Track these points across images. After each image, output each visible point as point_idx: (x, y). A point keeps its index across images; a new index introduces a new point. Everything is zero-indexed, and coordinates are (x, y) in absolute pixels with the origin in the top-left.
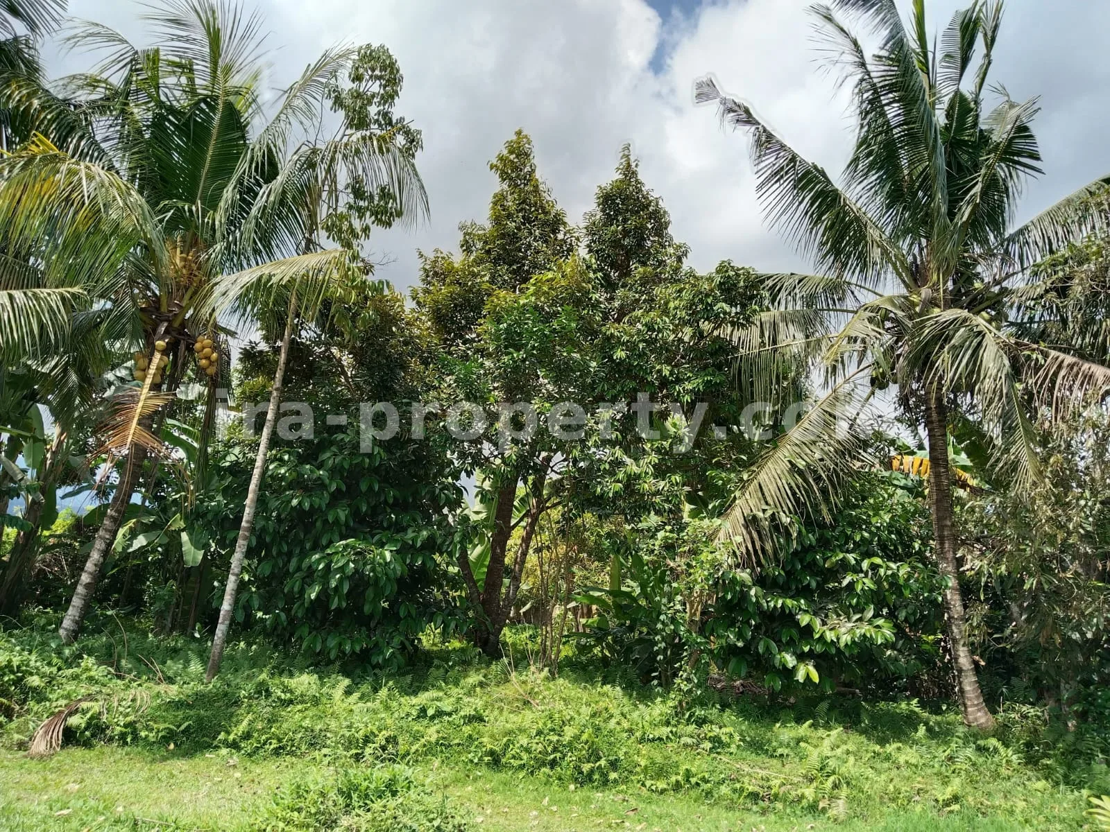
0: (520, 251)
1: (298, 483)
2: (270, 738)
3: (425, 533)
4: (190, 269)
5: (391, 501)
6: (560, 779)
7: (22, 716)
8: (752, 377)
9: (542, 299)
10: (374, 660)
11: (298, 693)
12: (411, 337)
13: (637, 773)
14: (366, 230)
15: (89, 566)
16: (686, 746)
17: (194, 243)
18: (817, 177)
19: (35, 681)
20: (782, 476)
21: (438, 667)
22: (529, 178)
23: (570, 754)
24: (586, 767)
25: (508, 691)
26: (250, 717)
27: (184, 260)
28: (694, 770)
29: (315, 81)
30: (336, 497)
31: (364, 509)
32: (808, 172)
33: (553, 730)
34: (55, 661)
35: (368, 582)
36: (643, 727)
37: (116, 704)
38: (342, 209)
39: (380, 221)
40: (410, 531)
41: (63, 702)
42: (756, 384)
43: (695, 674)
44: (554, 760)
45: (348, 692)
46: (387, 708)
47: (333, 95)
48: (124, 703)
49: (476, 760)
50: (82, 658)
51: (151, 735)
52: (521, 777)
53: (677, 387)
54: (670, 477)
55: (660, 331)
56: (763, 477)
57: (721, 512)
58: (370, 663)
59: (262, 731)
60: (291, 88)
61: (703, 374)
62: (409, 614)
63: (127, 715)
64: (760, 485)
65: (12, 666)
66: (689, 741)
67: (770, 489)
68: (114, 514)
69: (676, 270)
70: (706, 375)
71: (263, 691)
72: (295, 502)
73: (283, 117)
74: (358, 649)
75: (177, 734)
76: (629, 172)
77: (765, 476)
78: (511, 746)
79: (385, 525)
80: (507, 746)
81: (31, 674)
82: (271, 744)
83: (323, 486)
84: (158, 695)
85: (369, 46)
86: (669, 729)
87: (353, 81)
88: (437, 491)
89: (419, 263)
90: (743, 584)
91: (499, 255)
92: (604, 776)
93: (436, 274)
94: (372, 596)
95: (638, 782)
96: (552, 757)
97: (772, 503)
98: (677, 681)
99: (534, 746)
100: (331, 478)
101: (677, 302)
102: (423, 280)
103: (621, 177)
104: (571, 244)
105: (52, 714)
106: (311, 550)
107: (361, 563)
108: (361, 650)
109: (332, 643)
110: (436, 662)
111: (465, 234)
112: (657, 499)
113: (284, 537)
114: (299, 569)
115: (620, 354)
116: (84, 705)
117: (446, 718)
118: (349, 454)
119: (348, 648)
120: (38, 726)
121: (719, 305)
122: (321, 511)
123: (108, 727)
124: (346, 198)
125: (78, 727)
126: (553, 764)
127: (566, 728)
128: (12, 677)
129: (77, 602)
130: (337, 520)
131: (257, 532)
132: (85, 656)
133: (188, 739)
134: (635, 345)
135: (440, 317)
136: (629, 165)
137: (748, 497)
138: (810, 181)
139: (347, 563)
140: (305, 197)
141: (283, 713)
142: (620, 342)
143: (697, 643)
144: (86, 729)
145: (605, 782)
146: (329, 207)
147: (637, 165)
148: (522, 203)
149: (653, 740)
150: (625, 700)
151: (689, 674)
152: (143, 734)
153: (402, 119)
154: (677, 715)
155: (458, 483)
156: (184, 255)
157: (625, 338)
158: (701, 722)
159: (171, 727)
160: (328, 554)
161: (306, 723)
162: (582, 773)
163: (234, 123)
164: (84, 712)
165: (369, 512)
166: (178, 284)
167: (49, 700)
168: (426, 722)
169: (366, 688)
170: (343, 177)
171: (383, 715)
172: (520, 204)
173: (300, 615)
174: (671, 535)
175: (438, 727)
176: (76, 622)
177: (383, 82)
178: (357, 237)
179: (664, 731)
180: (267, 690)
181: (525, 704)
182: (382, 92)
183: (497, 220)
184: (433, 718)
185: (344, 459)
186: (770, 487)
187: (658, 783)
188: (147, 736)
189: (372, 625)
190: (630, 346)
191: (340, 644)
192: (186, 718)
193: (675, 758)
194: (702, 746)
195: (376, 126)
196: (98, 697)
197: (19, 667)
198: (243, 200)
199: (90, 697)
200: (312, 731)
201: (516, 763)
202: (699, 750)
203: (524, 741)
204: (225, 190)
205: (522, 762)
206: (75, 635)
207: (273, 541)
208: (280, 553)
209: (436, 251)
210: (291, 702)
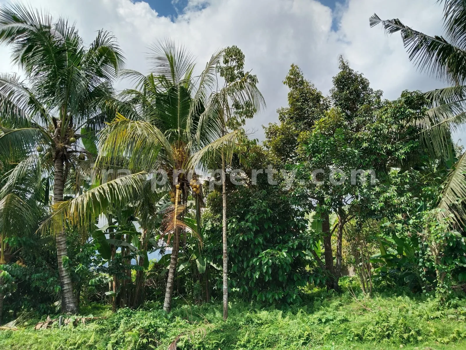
0: (305, 114)
1: (240, 230)
2: (258, 341)
3: (296, 242)
4: (182, 154)
5: (279, 231)
6: (394, 343)
7: (160, 345)
8: (431, 140)
9: (323, 130)
10: (289, 301)
11: (264, 319)
12: (269, 161)
13: (431, 335)
14: (243, 121)
15: (169, 280)
16: (452, 319)
17: (181, 144)
18: (438, 43)
19: (161, 330)
20: (462, 182)
21: (317, 300)
22: (302, 83)
23: (395, 331)
24: (406, 336)
25: (354, 306)
26: (248, 333)
27: (179, 151)
28: (461, 330)
29: (211, 67)
30: (257, 233)
31: (268, 236)
32: (433, 41)
33: (384, 321)
34: (166, 321)
35: (278, 267)
36: (426, 313)
37: (193, 335)
38: (232, 115)
39: (247, 116)
40: (290, 242)
41: (173, 337)
42: (434, 143)
43: (446, 284)
44: (389, 334)
45: (283, 317)
46: (304, 321)
47: (220, 70)
48: (196, 334)
49: (351, 339)
50: (175, 318)
51: (210, 346)
52: (375, 344)
53: (397, 153)
54: (406, 195)
55: (381, 130)
56: (452, 185)
57: (435, 205)
58: (287, 303)
59: (254, 338)
60: (203, 73)
61: (407, 144)
62: (298, 279)
63: (199, 339)
64: (452, 189)
65: (152, 325)
66: (452, 316)
67: (458, 190)
68: (174, 257)
69: (379, 103)
70: (410, 144)
71: (249, 321)
72: (241, 238)
73: (202, 86)
74: (281, 297)
75: (220, 344)
76: (345, 67)
77: (453, 184)
78: (366, 331)
79: (278, 241)
80: (364, 331)
81: (159, 327)
82: (259, 343)
83: (250, 230)
84: (208, 329)
85: (228, 48)
86: (440, 312)
87: (225, 64)
88: (297, 223)
89: (264, 131)
90: (457, 237)
91: (297, 118)
92: (415, 338)
93: (271, 133)
94: (281, 273)
95: (433, 340)
96: (387, 333)
97: (460, 196)
98: (437, 288)
99: (377, 329)
100: (253, 226)
101: (386, 115)
102: (267, 137)
103: (342, 70)
104: (327, 105)
105: (171, 342)
106: (251, 258)
107: (274, 259)
108: (282, 297)
109: (269, 296)
110: (316, 298)
111: (280, 114)
112: (403, 206)
113: (239, 254)
114: (248, 266)
115: (365, 145)
116: (182, 337)
117: (331, 322)
118: (257, 214)
119: (277, 297)
120: (167, 348)
121: (407, 111)
122: (252, 240)
123: (192, 345)
124: (233, 110)
125: (181, 347)
126: (389, 336)
127: (390, 319)
128: (153, 329)
129: (167, 295)
130: (259, 243)
131: (229, 255)
132: (176, 317)
133: (225, 346)
134: (371, 139)
135: (278, 150)
136: (344, 64)
137: (447, 196)
138: (435, 46)
139: (268, 261)
140: (218, 114)
141: (261, 329)
142: (363, 140)
143: (443, 269)
144: (185, 347)
145: (417, 342)
146: (228, 116)
147: (347, 63)
148: (302, 94)
149: (433, 319)
150: (412, 302)
151: (442, 285)
152: (207, 346)
153: (248, 73)
154: (441, 305)
155: (304, 218)
156: (178, 149)
157: (366, 137)
158: (456, 306)
159: (217, 341)
160: (259, 258)
161: (272, 332)
162: (404, 338)
163: (185, 93)
164: (182, 340)
165: (271, 237)
166: (179, 161)
167: (168, 337)
168: (323, 325)
169: (289, 313)
170: (230, 102)
171: (303, 325)
172: (300, 94)
173: (253, 286)
174: (417, 221)
175: (328, 327)
176: (169, 304)
177: (237, 60)
178: (240, 125)
179: (438, 313)
180: (251, 320)
181: (364, 311)
182: (237, 64)
183: (292, 104)
184: (325, 323)
185: (256, 217)
186: (457, 189)
187: (444, 339)
188: (208, 347)
189: (284, 286)
190: (369, 140)
191: (273, 296)
192: (221, 337)
193: (448, 326)
194: (460, 318)
195: (238, 78)
196: (186, 333)
197: (154, 325)
198: (194, 122)
199: (183, 334)
200: (275, 335)
201: (371, 338)
202: (459, 320)
203: (371, 328)
204: (187, 120)
205: (373, 337)
206: (170, 309)
207: (235, 257)
208: (239, 261)
209: (270, 124)
210: (262, 324)
